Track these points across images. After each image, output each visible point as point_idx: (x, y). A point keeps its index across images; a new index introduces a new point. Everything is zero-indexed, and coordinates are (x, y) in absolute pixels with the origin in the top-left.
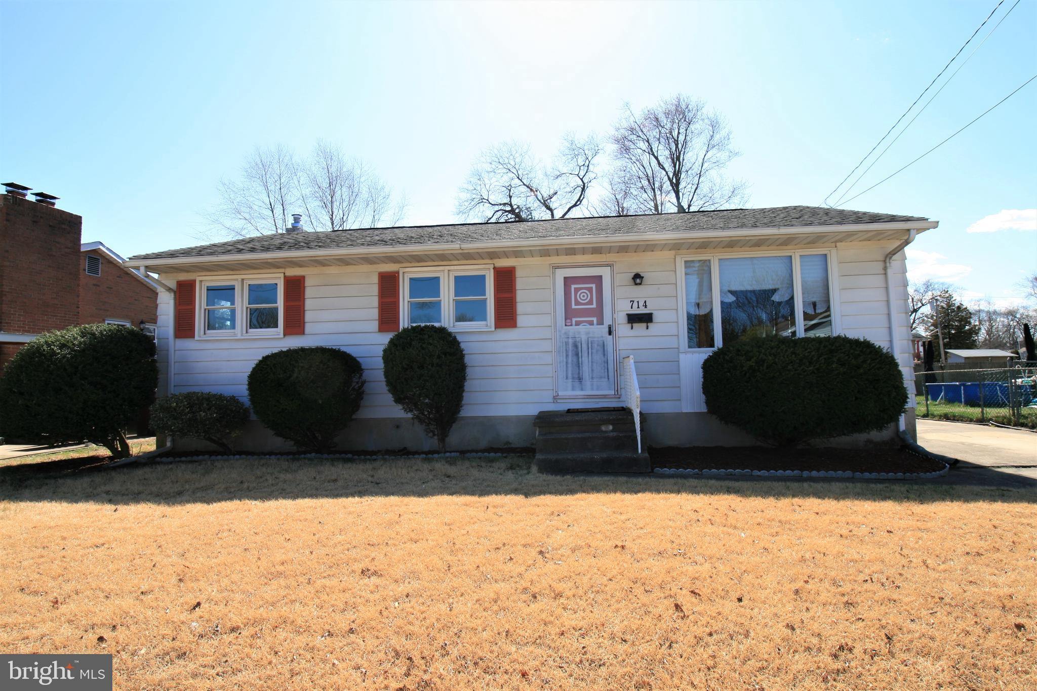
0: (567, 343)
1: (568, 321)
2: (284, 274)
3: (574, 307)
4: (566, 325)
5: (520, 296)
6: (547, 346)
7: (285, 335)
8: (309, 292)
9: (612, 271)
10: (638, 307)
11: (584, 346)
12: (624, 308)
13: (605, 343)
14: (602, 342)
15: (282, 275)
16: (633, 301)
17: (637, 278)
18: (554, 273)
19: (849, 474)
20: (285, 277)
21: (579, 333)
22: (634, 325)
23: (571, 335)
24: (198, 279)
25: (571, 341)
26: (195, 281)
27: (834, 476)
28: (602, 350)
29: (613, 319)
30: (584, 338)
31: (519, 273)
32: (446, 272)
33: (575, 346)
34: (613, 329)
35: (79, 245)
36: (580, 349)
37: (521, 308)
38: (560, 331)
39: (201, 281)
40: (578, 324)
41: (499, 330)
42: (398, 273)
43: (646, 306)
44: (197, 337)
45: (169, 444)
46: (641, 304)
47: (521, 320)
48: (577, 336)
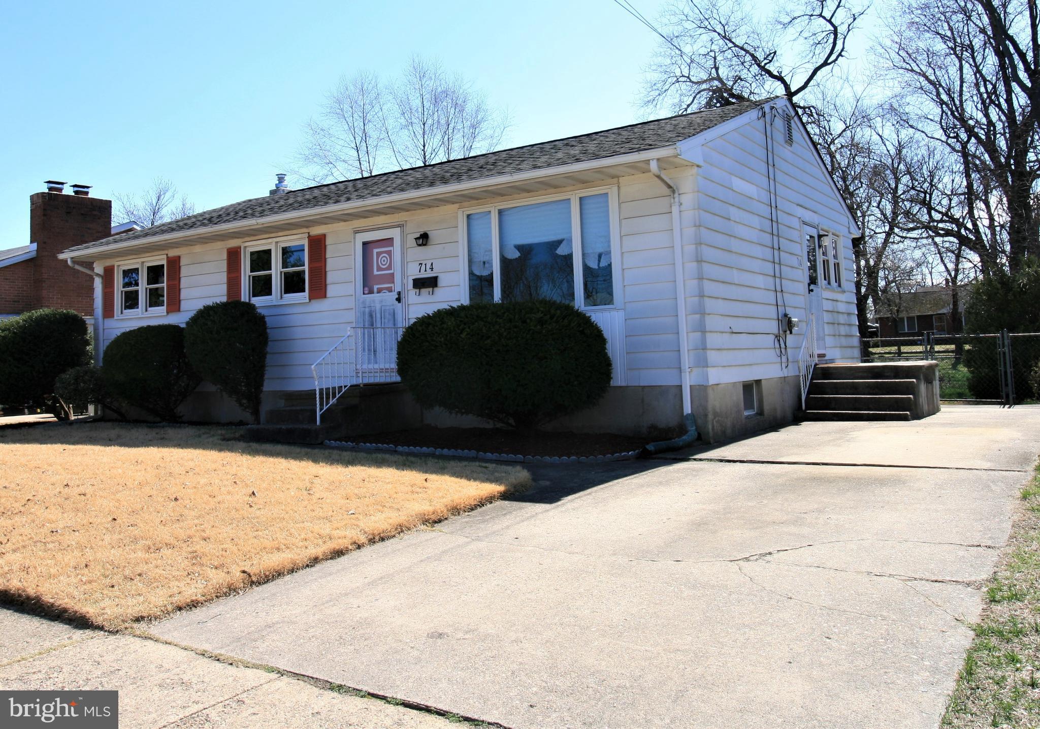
0: (364, 313)
1: (366, 289)
2: (167, 255)
3: (376, 273)
4: (364, 294)
5: (330, 264)
6: (351, 316)
7: (168, 313)
8: (184, 272)
9: (402, 232)
10: (426, 271)
11: (378, 315)
12: (414, 272)
13: (396, 312)
14: (392, 311)
15: (165, 257)
16: (422, 264)
17: (424, 239)
18: (355, 238)
19: (473, 453)
20: (168, 257)
21: (374, 301)
22: (423, 290)
23: (367, 304)
24: (116, 264)
25: (367, 310)
26: (113, 266)
27: (461, 455)
28: (392, 320)
29: (403, 285)
30: (378, 307)
31: (329, 241)
32: (274, 243)
33: (371, 316)
34: (402, 296)
35: (110, 228)
36: (374, 319)
37: (330, 277)
38: (359, 300)
39: (119, 266)
40: (379, 291)
41: (313, 301)
42: (240, 248)
43: (432, 269)
44: (116, 317)
45: (99, 413)
46: (428, 266)
47: (331, 290)
48: (372, 305)
